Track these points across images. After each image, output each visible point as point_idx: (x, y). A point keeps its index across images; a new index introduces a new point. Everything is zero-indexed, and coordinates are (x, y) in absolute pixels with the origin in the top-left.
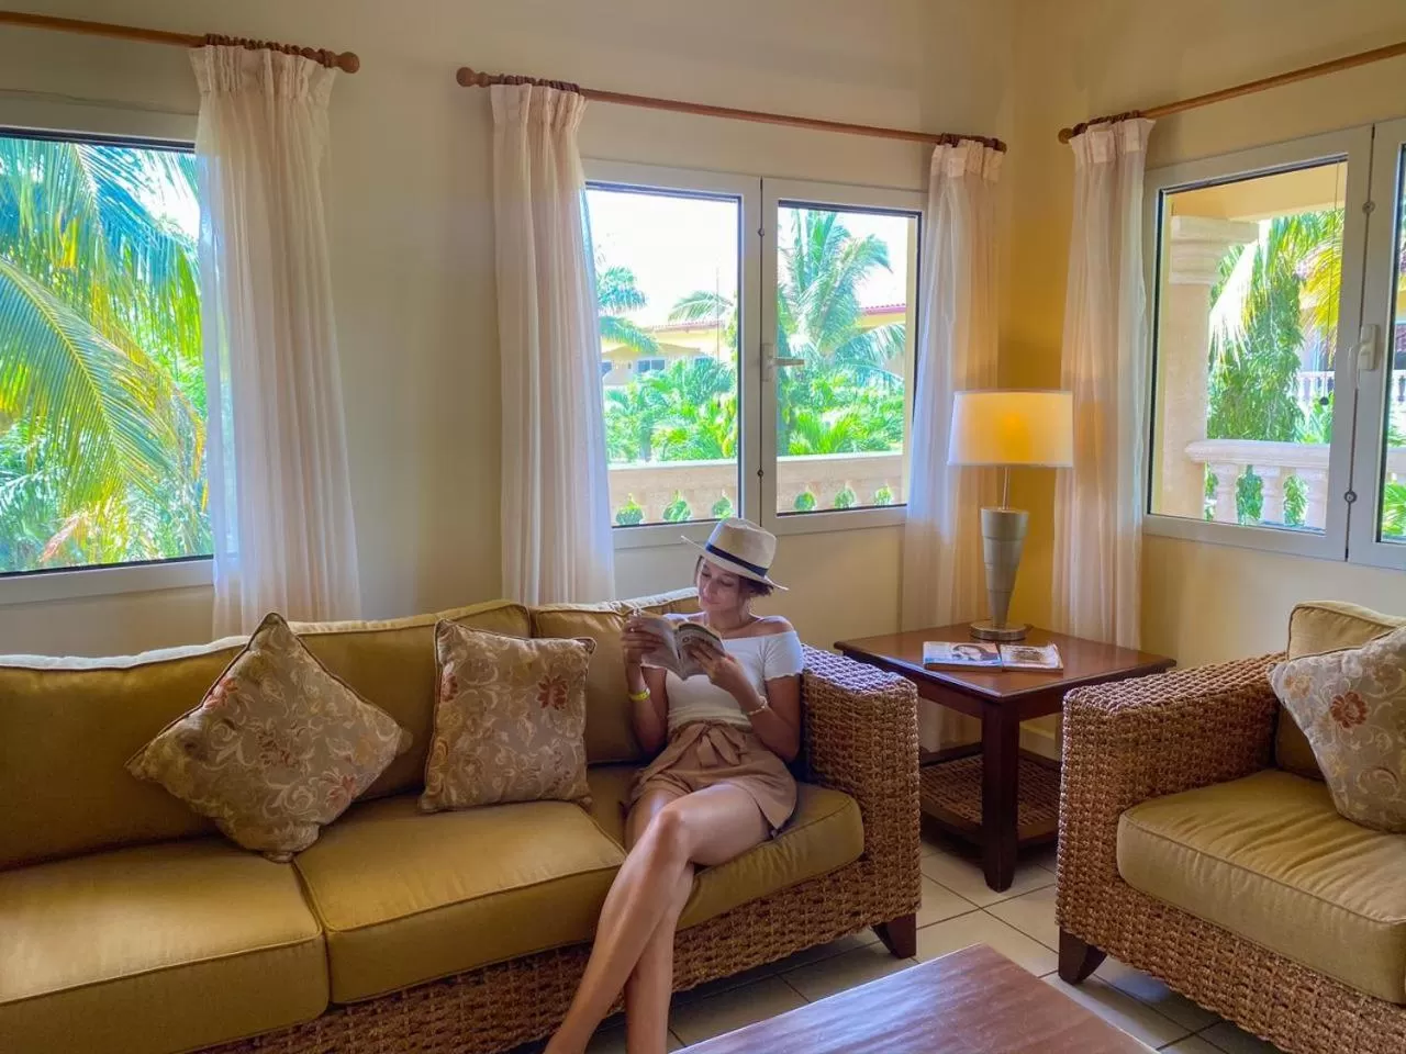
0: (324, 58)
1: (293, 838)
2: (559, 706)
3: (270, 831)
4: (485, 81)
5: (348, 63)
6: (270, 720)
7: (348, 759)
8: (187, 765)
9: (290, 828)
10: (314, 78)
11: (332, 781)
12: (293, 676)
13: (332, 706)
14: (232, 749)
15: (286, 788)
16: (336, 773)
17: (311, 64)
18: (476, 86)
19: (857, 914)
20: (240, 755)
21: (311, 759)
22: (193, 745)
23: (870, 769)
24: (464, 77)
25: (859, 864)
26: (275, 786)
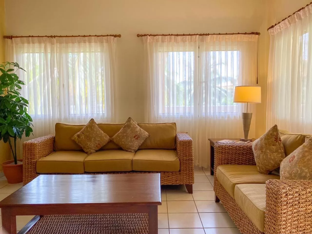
0: (115, 36)
1: (90, 151)
2: (136, 139)
3: (87, 149)
4: (142, 36)
5: (119, 36)
6: (88, 133)
7: (99, 140)
8: (77, 139)
9: (90, 149)
10: (113, 39)
11: (96, 143)
12: (93, 128)
13: (98, 132)
14: (83, 137)
15: (89, 143)
16: (97, 142)
17: (113, 37)
18: (140, 37)
19: (177, 181)
20: (83, 138)
21: (93, 140)
22: (78, 136)
23: (181, 154)
24: (138, 36)
25: (179, 172)
26: (88, 143)
